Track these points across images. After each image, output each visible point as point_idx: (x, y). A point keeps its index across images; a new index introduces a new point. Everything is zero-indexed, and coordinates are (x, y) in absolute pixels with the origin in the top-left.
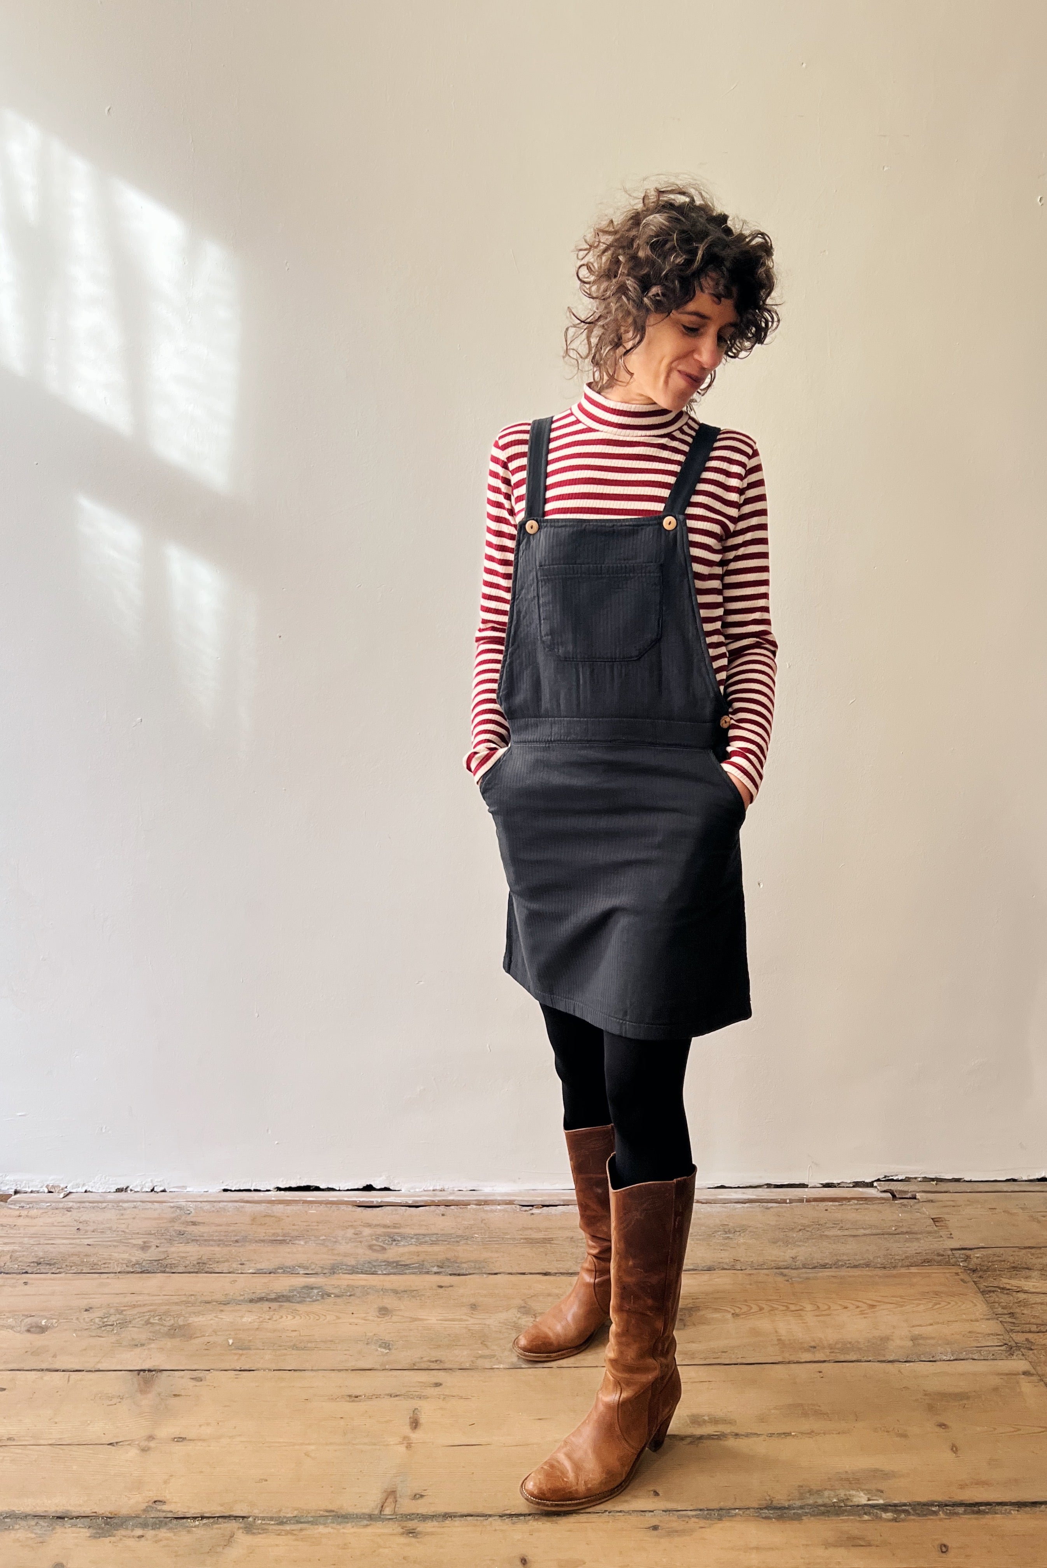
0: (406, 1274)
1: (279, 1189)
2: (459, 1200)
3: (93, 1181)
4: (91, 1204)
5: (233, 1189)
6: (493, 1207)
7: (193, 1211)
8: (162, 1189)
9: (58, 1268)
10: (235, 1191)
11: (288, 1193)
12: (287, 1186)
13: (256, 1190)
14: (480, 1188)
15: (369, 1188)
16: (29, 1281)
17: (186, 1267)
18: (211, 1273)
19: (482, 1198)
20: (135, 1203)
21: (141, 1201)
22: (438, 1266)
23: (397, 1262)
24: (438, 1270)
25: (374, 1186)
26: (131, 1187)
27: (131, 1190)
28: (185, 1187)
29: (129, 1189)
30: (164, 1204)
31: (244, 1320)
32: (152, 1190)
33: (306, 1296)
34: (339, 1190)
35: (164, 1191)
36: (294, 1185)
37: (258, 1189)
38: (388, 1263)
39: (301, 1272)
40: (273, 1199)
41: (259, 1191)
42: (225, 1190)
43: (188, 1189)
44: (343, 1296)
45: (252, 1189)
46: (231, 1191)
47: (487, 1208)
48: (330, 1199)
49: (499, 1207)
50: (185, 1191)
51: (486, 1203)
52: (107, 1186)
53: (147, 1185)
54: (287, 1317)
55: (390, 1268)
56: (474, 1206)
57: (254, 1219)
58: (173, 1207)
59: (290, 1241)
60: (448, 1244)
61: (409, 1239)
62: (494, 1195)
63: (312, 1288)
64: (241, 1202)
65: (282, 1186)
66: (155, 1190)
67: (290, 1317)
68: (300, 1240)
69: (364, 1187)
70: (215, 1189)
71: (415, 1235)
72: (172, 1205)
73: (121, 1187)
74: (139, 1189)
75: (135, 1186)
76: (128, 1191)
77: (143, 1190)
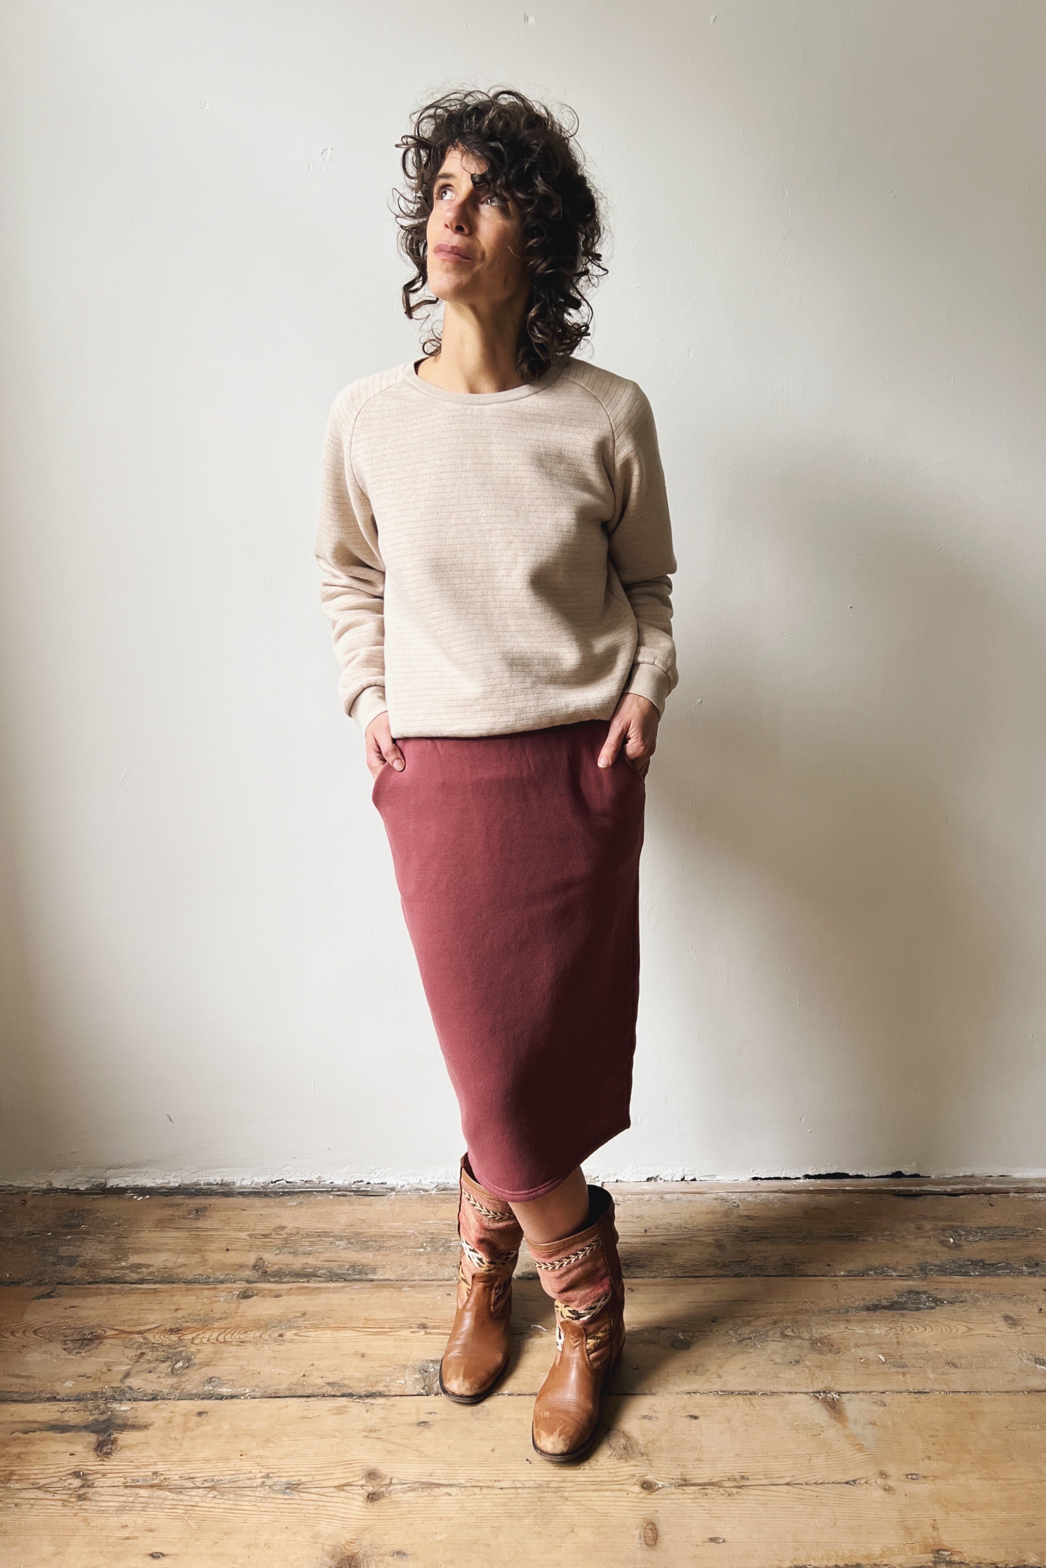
0: (999, 1275)
1: (807, 1177)
2: (998, 1188)
4: (634, 1196)
5: (763, 1178)
6: (1036, 1196)
7: (740, 1204)
8: (693, 1178)
9: (651, 1272)
10: (765, 1179)
11: (819, 1181)
12: (817, 1173)
13: (785, 1178)
14: (1009, 1174)
15: (898, 1175)
16: (634, 1287)
17: (775, 1269)
18: (805, 1276)
19: (1020, 1185)
20: (677, 1195)
21: (681, 1193)
22: (1026, 1266)
23: (982, 1261)
24: (1030, 1271)
25: (903, 1173)
26: (661, 1177)
27: (661, 1179)
28: (714, 1176)
29: (658, 1178)
30: (706, 1195)
31: (877, 1331)
32: (683, 1180)
33: (917, 1301)
34: (868, 1177)
35: (694, 1180)
36: (823, 1172)
37: (788, 1176)
38: (975, 1263)
39: (894, 1274)
40: (811, 1188)
41: (789, 1179)
42: (755, 1179)
43: (718, 1178)
44: (955, 1301)
45: (782, 1176)
46: (761, 1179)
47: (1030, 1196)
48: (870, 1188)
49: (1041, 1195)
50: (716, 1180)
51: (1026, 1191)
53: (678, 1174)
54: (918, 1329)
55: (978, 1268)
56: (1016, 1195)
57: (806, 1212)
58: (716, 1199)
59: (858, 1237)
60: (1018, 1239)
61: (973, 1233)
62: (1027, 1181)
63: (918, 1293)
64: (781, 1193)
65: (811, 1174)
66: (686, 1179)
67: (921, 1329)
68: (866, 1236)
69: (893, 1174)
70: (744, 1177)
71: (978, 1228)
72: (714, 1196)
73: (650, 1176)
74: (669, 1178)
75: (665, 1174)
76: (659, 1180)
77: (674, 1180)
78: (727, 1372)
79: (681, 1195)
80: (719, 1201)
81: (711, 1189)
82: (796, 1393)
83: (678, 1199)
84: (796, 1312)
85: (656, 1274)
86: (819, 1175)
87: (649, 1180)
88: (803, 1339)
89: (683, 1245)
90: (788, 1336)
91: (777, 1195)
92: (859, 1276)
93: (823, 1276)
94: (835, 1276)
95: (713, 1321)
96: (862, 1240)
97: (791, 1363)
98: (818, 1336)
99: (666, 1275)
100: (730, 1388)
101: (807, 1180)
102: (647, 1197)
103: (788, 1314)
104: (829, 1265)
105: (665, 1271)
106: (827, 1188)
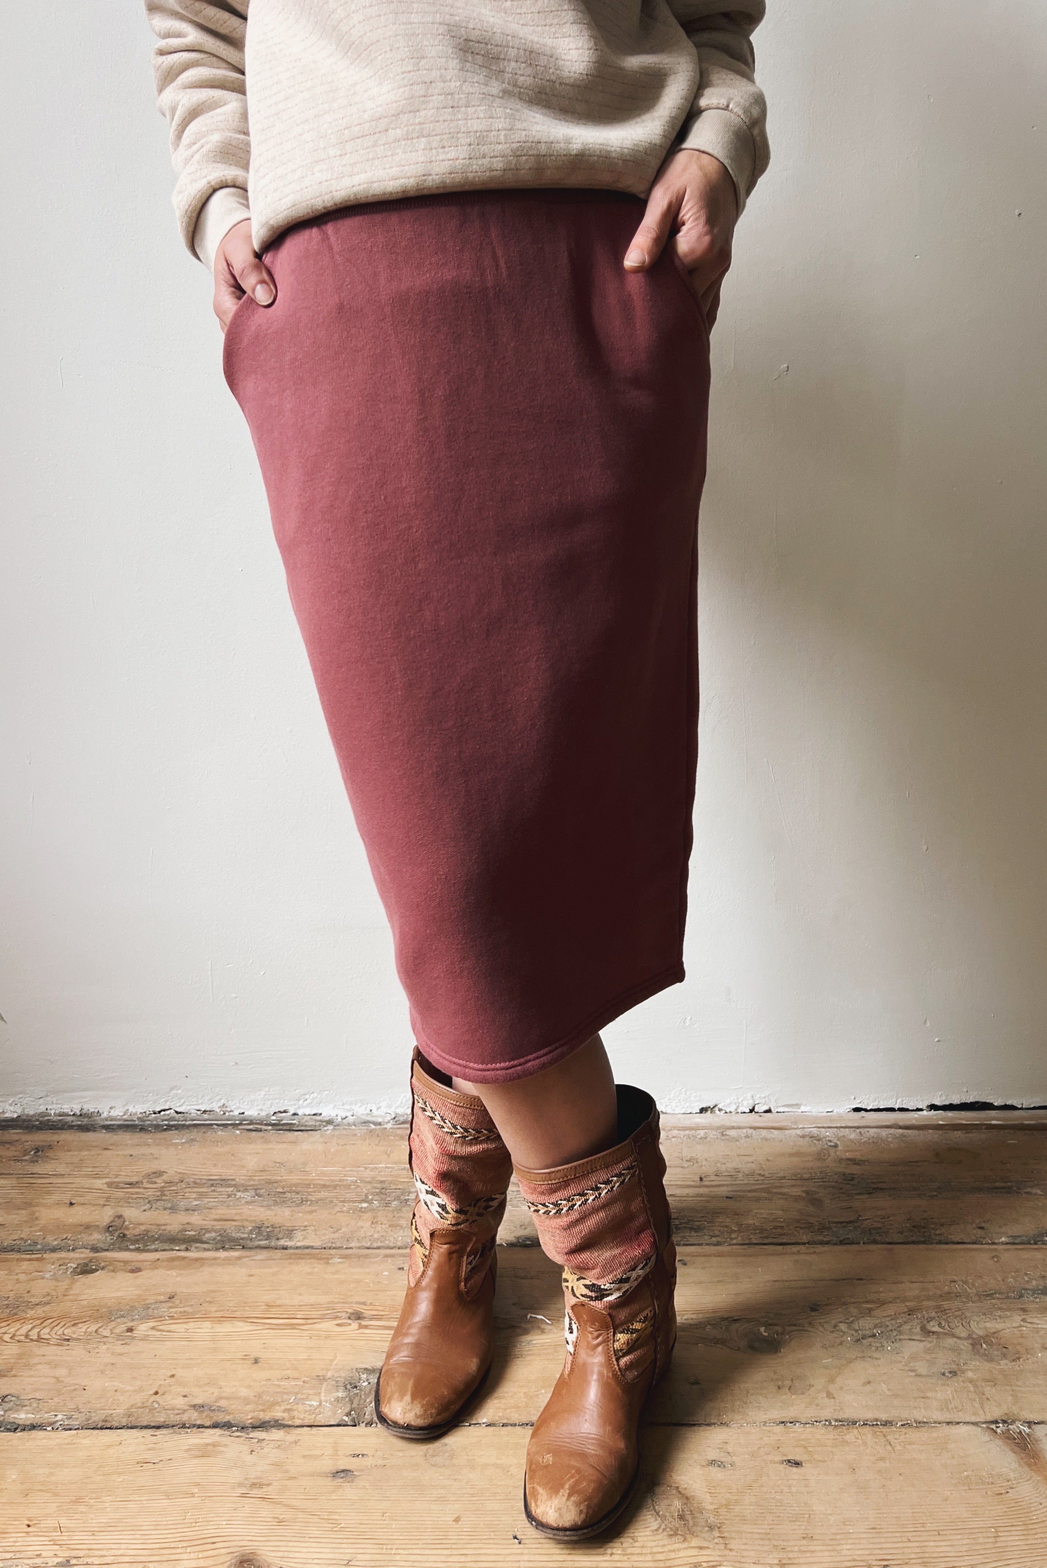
1: (933, 1107)
3: (668, 1097)
4: (682, 1133)
5: (869, 1108)
7: (838, 1143)
8: (766, 1108)
9: (712, 1237)
10: (871, 1110)
11: (950, 1114)
12: (947, 1103)
13: (901, 1110)
16: (686, 1259)
17: (900, 1233)
18: (947, 1243)
20: (744, 1131)
21: (751, 1128)
26: (720, 1106)
27: (720, 1110)
28: (798, 1105)
29: (716, 1109)
30: (787, 1132)
32: (752, 1111)
35: (769, 1111)
36: (956, 1101)
37: (905, 1106)
40: (941, 1122)
41: (907, 1110)
42: (857, 1110)
43: (803, 1109)
45: (896, 1107)
46: (866, 1110)
48: (1026, 1122)
50: (800, 1111)
52: (688, 1104)
53: (745, 1103)
57: (937, 1155)
58: (803, 1137)
59: (1019, 1188)
64: (897, 1128)
65: (938, 1103)
66: (756, 1110)
70: (842, 1108)
72: (799, 1132)
73: (704, 1106)
74: (732, 1108)
75: (727, 1102)
76: (717, 1112)
77: (740, 1111)
78: (841, 1388)
79: (750, 1131)
80: (807, 1139)
81: (795, 1123)
82: (958, 1423)
83: (747, 1137)
84: (941, 1296)
85: (719, 1239)
86: (951, 1105)
87: (703, 1110)
88: (959, 1338)
89: (758, 1199)
90: (933, 1333)
91: (892, 1131)
92: (1030, 1244)
93: (974, 1243)
94: (993, 1243)
95: (813, 1310)
96: (1027, 1193)
97: (944, 1374)
98: (981, 1333)
99: (735, 1241)
100: (849, 1413)
101: (933, 1112)
102: (702, 1133)
103: (929, 1298)
104: (982, 1228)
105: (733, 1236)
106: (964, 1122)
